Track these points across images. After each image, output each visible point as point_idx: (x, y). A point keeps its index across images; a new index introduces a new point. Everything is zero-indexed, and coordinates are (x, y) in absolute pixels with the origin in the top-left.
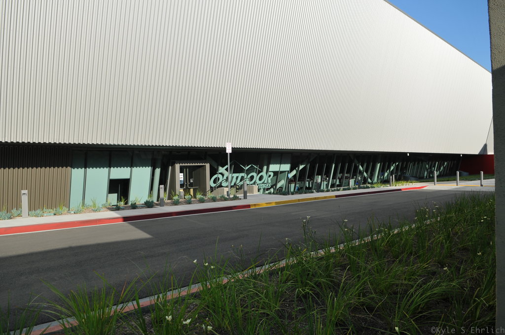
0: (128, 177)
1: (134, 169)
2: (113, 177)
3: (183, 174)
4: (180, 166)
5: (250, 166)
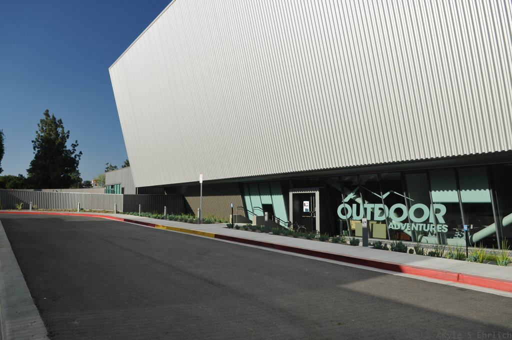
0: (271, 203)
1: (273, 196)
2: (264, 203)
3: (308, 202)
4: (293, 194)
5: (388, 193)
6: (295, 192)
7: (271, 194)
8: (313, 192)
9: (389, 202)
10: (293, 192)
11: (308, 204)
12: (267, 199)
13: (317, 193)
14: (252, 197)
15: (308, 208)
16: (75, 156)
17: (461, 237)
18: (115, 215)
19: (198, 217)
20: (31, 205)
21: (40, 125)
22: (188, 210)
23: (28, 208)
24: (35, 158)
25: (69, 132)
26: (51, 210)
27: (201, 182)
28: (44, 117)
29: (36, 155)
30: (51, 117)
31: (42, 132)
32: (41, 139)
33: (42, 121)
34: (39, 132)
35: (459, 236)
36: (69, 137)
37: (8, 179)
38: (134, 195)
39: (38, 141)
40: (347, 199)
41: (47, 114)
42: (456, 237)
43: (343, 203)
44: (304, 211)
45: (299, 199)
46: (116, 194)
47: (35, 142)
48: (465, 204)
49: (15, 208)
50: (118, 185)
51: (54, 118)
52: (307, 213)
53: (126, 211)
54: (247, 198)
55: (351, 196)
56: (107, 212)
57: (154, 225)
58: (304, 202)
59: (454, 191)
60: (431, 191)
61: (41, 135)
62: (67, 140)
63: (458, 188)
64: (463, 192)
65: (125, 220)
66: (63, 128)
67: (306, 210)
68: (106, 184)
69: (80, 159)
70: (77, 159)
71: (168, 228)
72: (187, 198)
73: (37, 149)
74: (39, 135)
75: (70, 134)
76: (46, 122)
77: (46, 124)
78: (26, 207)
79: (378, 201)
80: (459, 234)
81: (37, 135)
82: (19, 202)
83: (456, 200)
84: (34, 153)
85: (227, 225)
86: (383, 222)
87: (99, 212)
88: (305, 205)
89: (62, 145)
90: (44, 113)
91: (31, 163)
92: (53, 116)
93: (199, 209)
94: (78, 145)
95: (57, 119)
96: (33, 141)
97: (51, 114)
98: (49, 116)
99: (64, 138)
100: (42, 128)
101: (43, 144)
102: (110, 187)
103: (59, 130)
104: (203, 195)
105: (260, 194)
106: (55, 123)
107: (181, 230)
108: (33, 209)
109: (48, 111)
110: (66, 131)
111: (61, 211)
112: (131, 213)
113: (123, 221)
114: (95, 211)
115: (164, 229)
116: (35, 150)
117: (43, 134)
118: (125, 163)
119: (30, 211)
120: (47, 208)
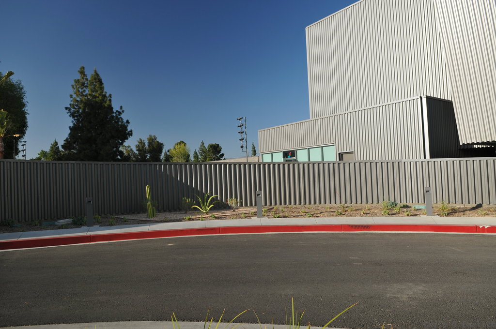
21: (75, 87)
28: (78, 76)
31: (77, 96)
32: (77, 105)
33: (77, 81)
39: (74, 108)
41: (82, 72)
47: (70, 109)
74: (74, 100)
76: (83, 83)
77: (82, 86)
81: (71, 99)
90: (79, 71)
96: (66, 108)
98: (86, 74)
109: (83, 68)
110: (107, 94)
117: (81, 98)
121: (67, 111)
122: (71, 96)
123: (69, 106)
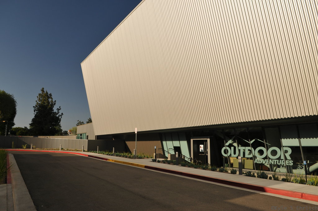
0: (179, 146)
2: (175, 146)
3: (203, 145)
4: (193, 140)
5: (254, 140)
6: (195, 139)
7: (179, 140)
8: (206, 139)
9: (255, 146)
10: (193, 139)
11: (203, 147)
12: (176, 143)
13: (209, 140)
14: (167, 142)
15: (203, 149)
16: (59, 115)
17: (302, 169)
18: (82, 153)
19: (134, 154)
20: (31, 145)
21: (39, 97)
22: (127, 150)
23: (30, 148)
24: (35, 117)
25: (55, 101)
26: (44, 149)
27: (136, 132)
28: (41, 92)
29: (35, 115)
30: (45, 92)
31: (39, 101)
32: (39, 106)
33: (40, 94)
34: (38, 101)
35: (300, 168)
36: (56, 104)
37: (18, 129)
38: (94, 140)
39: (37, 107)
40: (227, 144)
41: (43, 90)
42: (298, 168)
43: (225, 146)
44: (200, 151)
45: (197, 144)
46: (83, 139)
47: (35, 107)
48: (303, 148)
49: (22, 148)
50: (85, 134)
51: (47, 93)
52: (202, 153)
53: (89, 150)
54: (164, 143)
55: (230, 142)
56: (78, 151)
57: (107, 159)
58: (200, 145)
59: (296, 139)
60: (281, 139)
61: (39, 103)
62: (54, 106)
63: (299, 137)
64: (302, 140)
65: (89, 156)
66: (52, 99)
67: (202, 150)
68: (77, 133)
69: (61, 118)
70: (60, 118)
71: (115, 161)
72: (127, 142)
73: (36, 112)
74: (38, 103)
75: (56, 103)
76: (42, 95)
77: (42, 97)
78: (29, 147)
79: (248, 145)
80: (300, 167)
81: (36, 103)
82: (24, 144)
83: (298, 145)
84: (34, 114)
85: (152, 160)
86: (251, 158)
87: (73, 150)
88: (201, 148)
89: (51, 109)
90: (41, 90)
91: (32, 120)
92: (47, 92)
93: (134, 149)
94: (60, 109)
95: (49, 93)
96: (34, 107)
97: (45, 90)
98: (44, 92)
99: (53, 105)
100: (40, 99)
101: (40, 108)
102: (80, 135)
103: (50, 100)
104: (137, 141)
105: (172, 140)
106: (48, 95)
107: (124, 163)
108: (32, 148)
109: (43, 88)
110: (54, 101)
111: (50, 149)
112: (92, 151)
113: (87, 156)
114: (70, 150)
115: (113, 162)
116: (35, 112)
117: (40, 103)
118: (89, 120)
119: (31, 149)
120: (41, 148)
121: (34, 108)
122: (36, 101)
123: (35, 106)
